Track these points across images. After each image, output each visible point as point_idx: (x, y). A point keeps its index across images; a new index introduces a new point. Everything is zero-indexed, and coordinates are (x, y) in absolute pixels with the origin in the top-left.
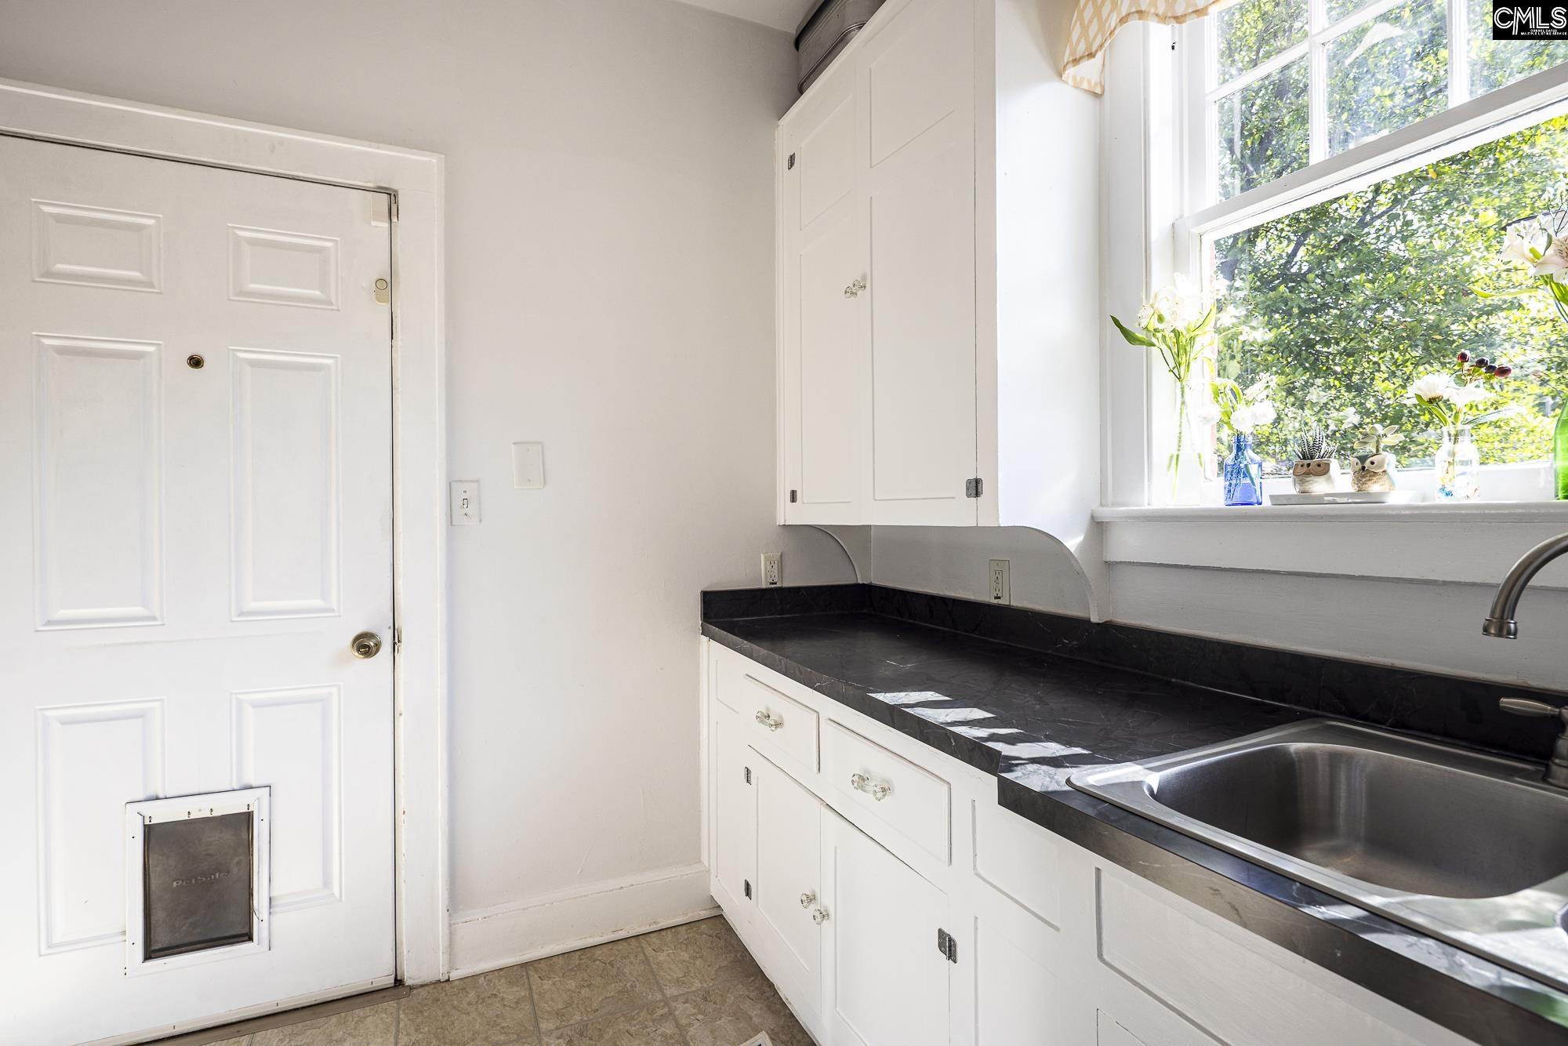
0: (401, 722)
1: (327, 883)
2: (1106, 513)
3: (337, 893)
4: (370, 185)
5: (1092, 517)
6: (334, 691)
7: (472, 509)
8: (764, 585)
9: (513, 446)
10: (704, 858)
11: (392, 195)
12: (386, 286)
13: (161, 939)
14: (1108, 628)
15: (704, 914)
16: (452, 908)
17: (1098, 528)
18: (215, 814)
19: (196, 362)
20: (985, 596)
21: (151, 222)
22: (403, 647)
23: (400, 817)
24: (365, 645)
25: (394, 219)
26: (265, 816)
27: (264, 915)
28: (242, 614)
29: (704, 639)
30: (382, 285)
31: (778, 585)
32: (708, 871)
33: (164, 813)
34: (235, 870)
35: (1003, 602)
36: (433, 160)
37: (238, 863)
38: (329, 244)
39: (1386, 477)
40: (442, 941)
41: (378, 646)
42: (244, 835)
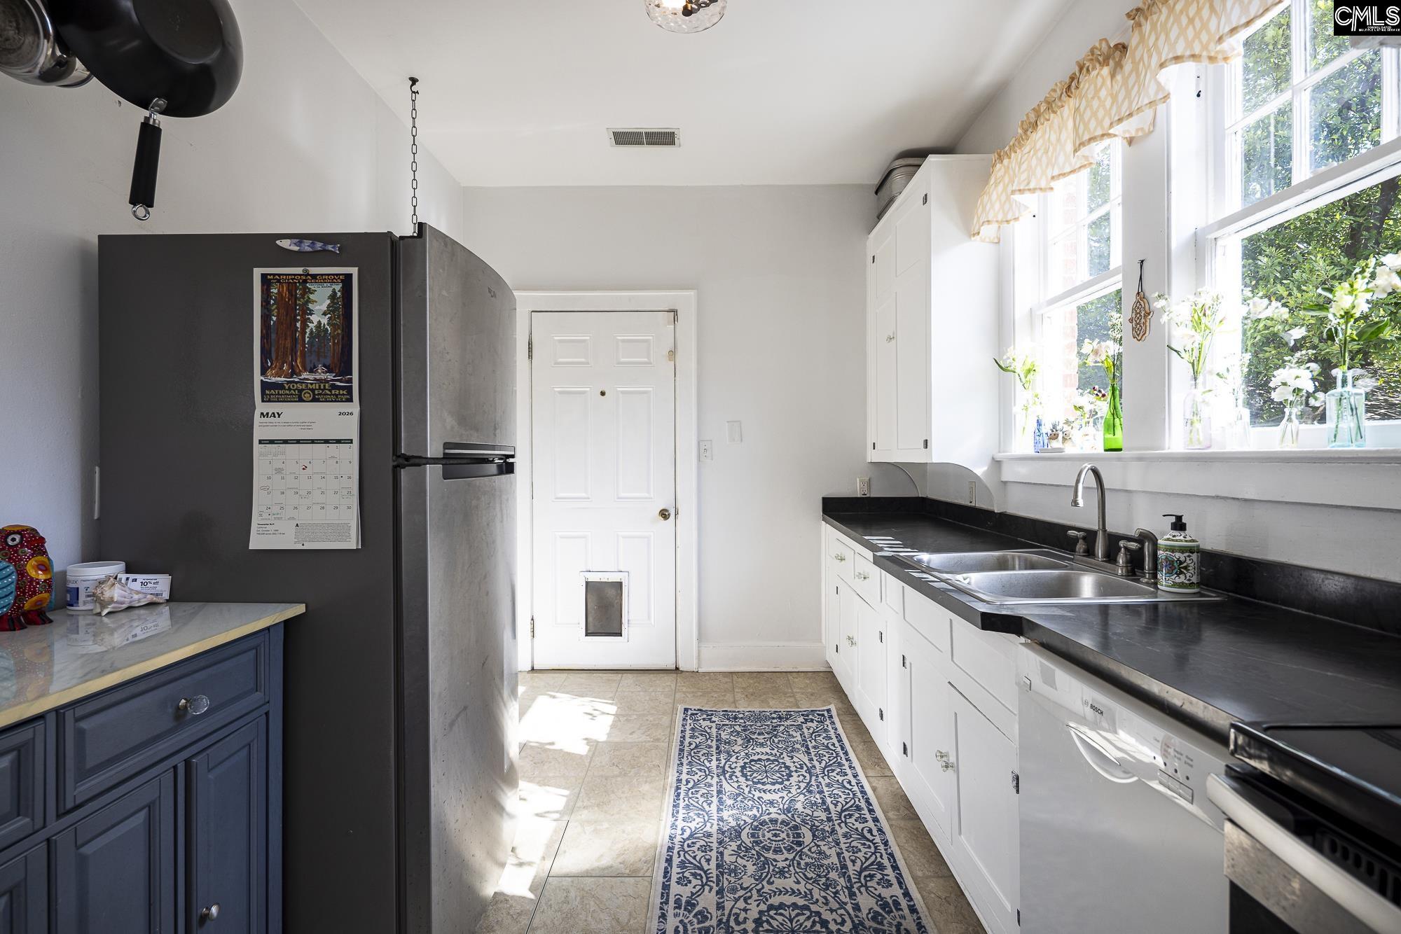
0: (678, 550)
1: (649, 617)
2: (999, 456)
3: (653, 623)
4: (667, 309)
5: (993, 458)
6: (652, 534)
7: (708, 454)
8: (859, 496)
9: (727, 424)
10: (823, 641)
11: (675, 312)
12: (673, 354)
13: (591, 630)
14: (1001, 514)
15: (822, 669)
16: (700, 639)
17: (997, 464)
18: (610, 581)
19: (603, 394)
20: (967, 503)
21: (588, 338)
22: (679, 516)
23: (678, 594)
24: (664, 514)
25: (676, 322)
26: (627, 583)
27: (626, 627)
28: (618, 498)
29: (823, 522)
30: (671, 353)
31: (868, 496)
32: (825, 647)
33: (594, 578)
34: (615, 605)
35: (973, 504)
36: (692, 293)
37: (617, 603)
38: (651, 338)
39: (1070, 441)
40: (695, 654)
41: (669, 515)
42: (619, 592)
